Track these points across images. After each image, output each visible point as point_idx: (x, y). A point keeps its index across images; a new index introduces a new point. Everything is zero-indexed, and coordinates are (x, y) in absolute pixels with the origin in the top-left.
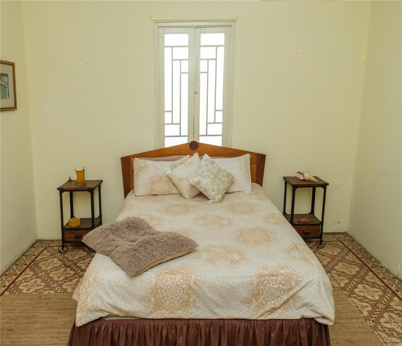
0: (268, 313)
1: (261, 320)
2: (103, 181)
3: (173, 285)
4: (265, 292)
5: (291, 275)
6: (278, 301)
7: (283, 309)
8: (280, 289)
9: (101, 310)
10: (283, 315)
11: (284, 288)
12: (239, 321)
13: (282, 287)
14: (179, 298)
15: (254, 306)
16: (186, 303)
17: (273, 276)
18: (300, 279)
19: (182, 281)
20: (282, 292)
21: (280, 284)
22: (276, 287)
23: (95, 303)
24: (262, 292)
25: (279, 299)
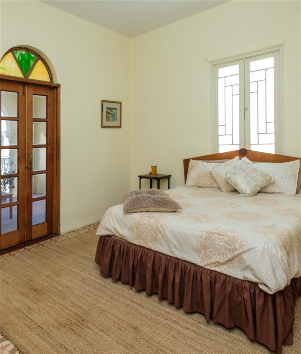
0: (214, 265)
1: (208, 269)
2: (172, 176)
3: (148, 224)
4: (211, 246)
5: (236, 238)
6: (224, 257)
7: (228, 267)
8: (225, 247)
9: (108, 230)
10: (228, 271)
11: (229, 247)
12: (191, 265)
13: (226, 246)
14: (150, 234)
15: (202, 256)
16: (155, 239)
17: (220, 235)
18: (244, 243)
19: (154, 223)
20: (227, 251)
21: (225, 243)
22: (221, 244)
23: (106, 225)
24: (209, 246)
25: (225, 256)
